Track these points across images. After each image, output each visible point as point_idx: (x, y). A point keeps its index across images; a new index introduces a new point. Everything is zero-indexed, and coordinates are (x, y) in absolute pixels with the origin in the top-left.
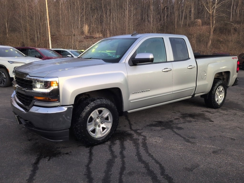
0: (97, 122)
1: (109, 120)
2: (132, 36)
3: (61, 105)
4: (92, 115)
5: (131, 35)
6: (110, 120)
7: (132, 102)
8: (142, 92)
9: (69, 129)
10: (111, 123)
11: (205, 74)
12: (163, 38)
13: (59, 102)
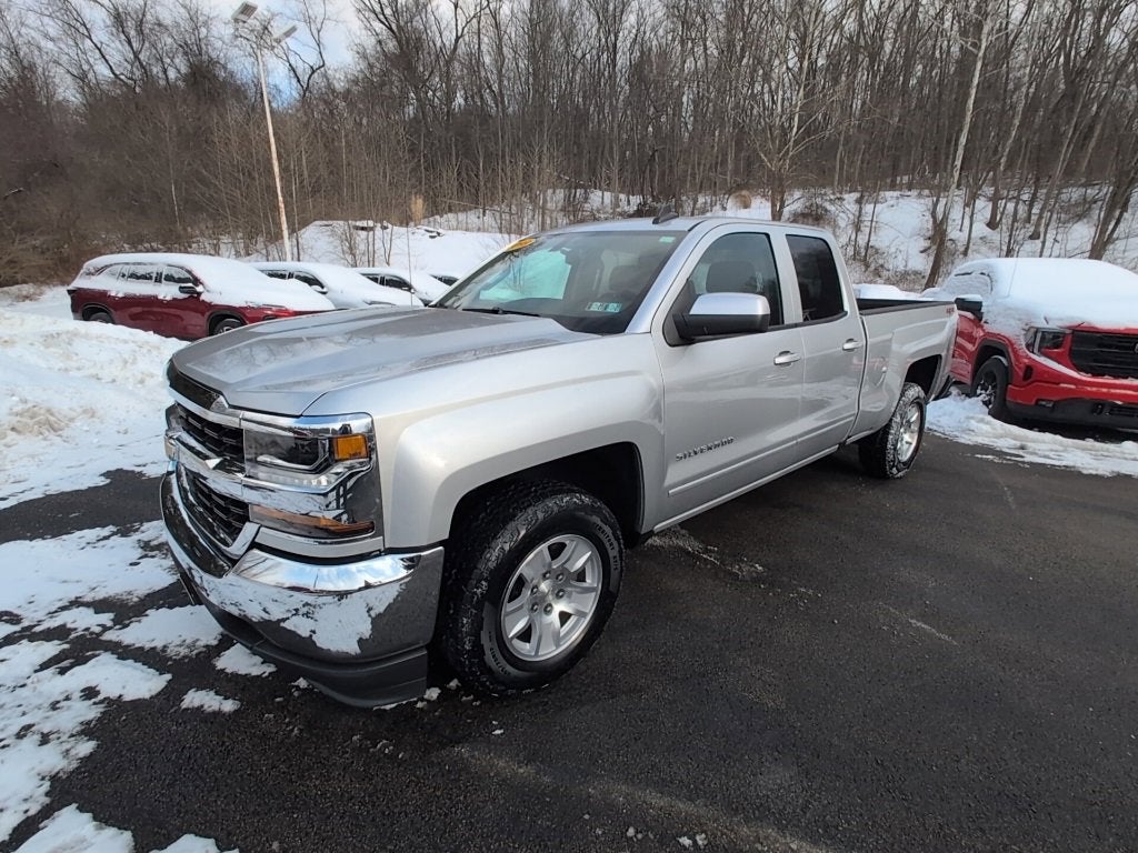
0: (543, 593)
1: (588, 580)
2: (655, 222)
3: (387, 546)
4: (524, 569)
5: (652, 219)
6: (593, 581)
7: (675, 494)
8: (710, 448)
9: (427, 647)
10: (593, 594)
11: (884, 369)
12: (768, 235)
13: (381, 533)
